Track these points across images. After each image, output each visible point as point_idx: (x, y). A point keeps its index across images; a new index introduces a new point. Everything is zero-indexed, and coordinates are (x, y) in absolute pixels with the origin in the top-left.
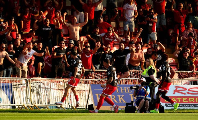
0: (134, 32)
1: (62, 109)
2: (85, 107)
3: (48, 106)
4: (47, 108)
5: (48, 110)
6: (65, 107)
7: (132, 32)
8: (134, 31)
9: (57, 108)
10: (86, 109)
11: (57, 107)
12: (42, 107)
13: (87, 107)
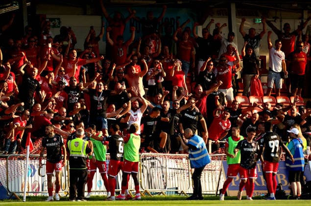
0: (281, 89)
1: (184, 195)
2: (215, 193)
3: (164, 191)
4: (163, 194)
5: (164, 196)
6: (187, 192)
7: (279, 89)
8: (281, 87)
9: (176, 194)
10: (217, 194)
11: (177, 192)
12: (156, 193)
13: (219, 193)
